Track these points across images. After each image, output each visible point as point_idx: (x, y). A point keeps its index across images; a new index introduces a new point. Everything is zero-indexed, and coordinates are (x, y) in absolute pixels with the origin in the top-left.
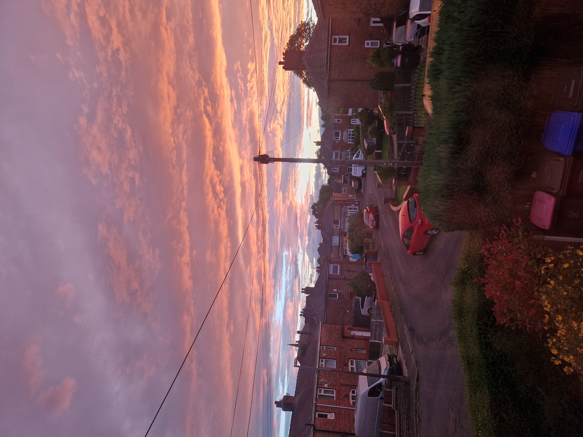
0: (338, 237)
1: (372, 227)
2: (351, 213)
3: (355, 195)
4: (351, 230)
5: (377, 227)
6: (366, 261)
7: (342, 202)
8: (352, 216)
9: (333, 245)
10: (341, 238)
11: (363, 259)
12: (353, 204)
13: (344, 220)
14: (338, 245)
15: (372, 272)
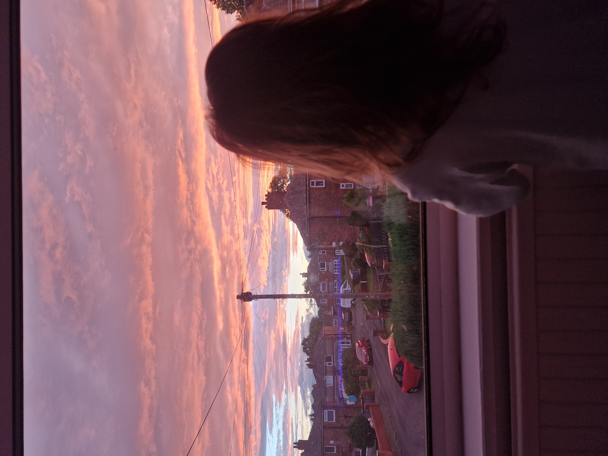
0: (332, 377)
1: (366, 363)
2: (343, 347)
3: (346, 328)
4: (344, 368)
5: (371, 362)
6: (363, 404)
7: (333, 336)
8: (345, 351)
9: (328, 386)
10: (335, 377)
11: (359, 401)
12: (345, 337)
13: (337, 356)
14: (332, 386)
15: (371, 417)
